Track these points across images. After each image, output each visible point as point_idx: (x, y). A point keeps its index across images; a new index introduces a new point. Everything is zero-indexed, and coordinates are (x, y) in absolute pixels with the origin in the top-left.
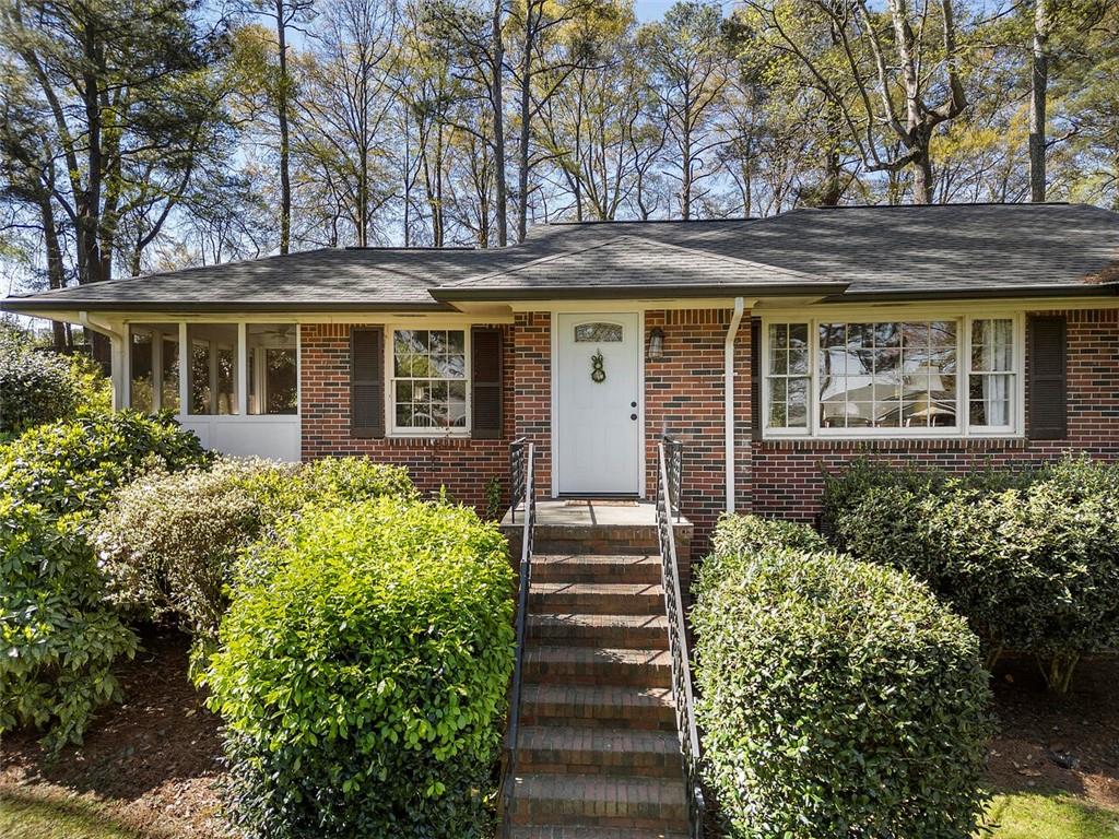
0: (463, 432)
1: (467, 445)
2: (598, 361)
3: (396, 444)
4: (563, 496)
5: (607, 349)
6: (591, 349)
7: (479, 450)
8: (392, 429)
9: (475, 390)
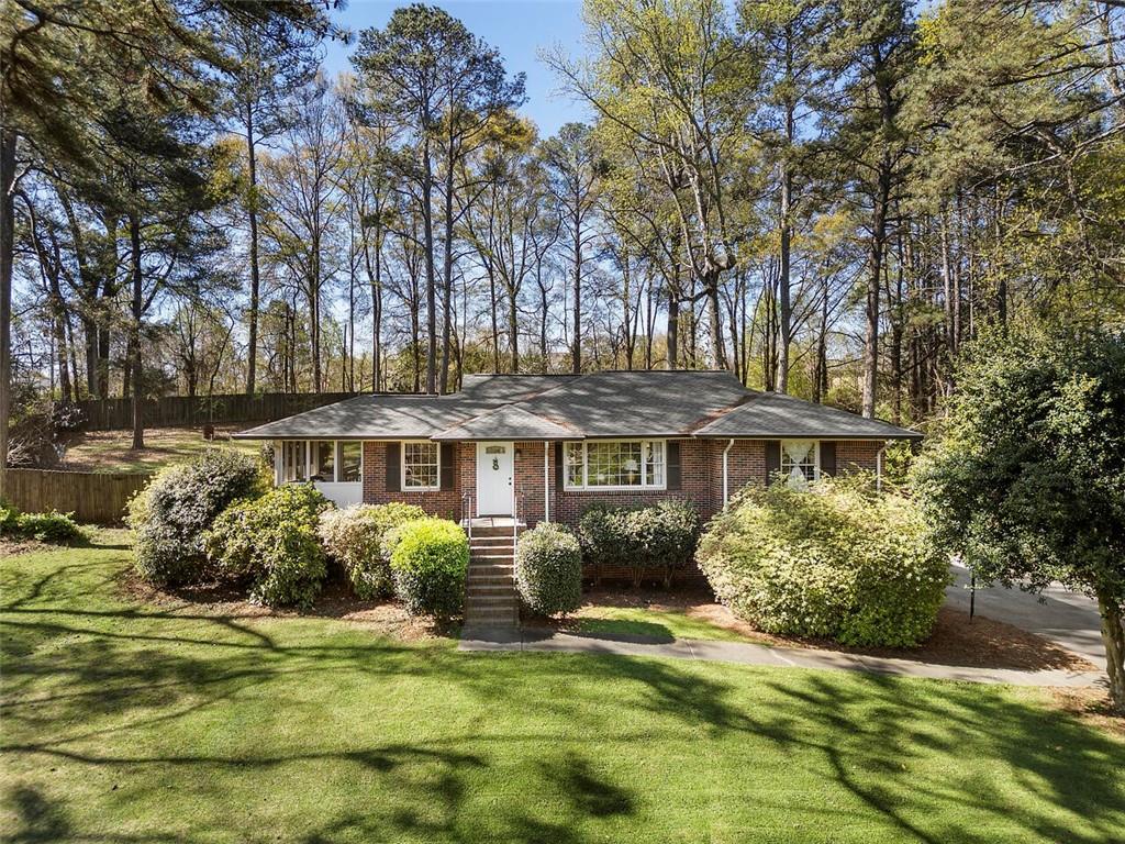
0: (436, 488)
1: (438, 494)
2: (496, 461)
3: (406, 494)
4: (481, 517)
5: (498, 456)
6: (493, 456)
7: (444, 496)
8: (404, 488)
9: (442, 471)
